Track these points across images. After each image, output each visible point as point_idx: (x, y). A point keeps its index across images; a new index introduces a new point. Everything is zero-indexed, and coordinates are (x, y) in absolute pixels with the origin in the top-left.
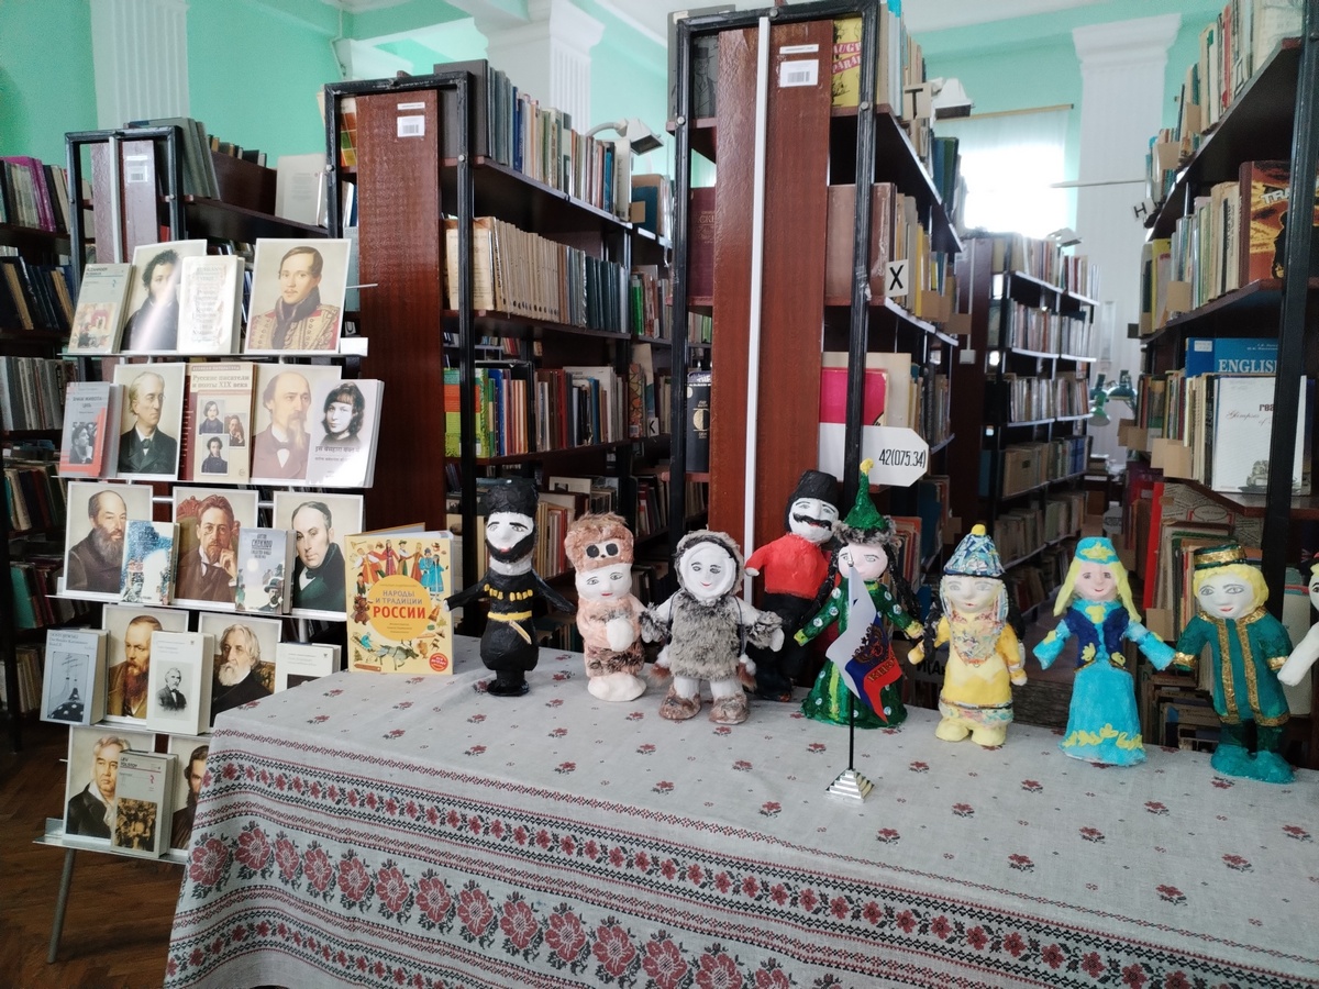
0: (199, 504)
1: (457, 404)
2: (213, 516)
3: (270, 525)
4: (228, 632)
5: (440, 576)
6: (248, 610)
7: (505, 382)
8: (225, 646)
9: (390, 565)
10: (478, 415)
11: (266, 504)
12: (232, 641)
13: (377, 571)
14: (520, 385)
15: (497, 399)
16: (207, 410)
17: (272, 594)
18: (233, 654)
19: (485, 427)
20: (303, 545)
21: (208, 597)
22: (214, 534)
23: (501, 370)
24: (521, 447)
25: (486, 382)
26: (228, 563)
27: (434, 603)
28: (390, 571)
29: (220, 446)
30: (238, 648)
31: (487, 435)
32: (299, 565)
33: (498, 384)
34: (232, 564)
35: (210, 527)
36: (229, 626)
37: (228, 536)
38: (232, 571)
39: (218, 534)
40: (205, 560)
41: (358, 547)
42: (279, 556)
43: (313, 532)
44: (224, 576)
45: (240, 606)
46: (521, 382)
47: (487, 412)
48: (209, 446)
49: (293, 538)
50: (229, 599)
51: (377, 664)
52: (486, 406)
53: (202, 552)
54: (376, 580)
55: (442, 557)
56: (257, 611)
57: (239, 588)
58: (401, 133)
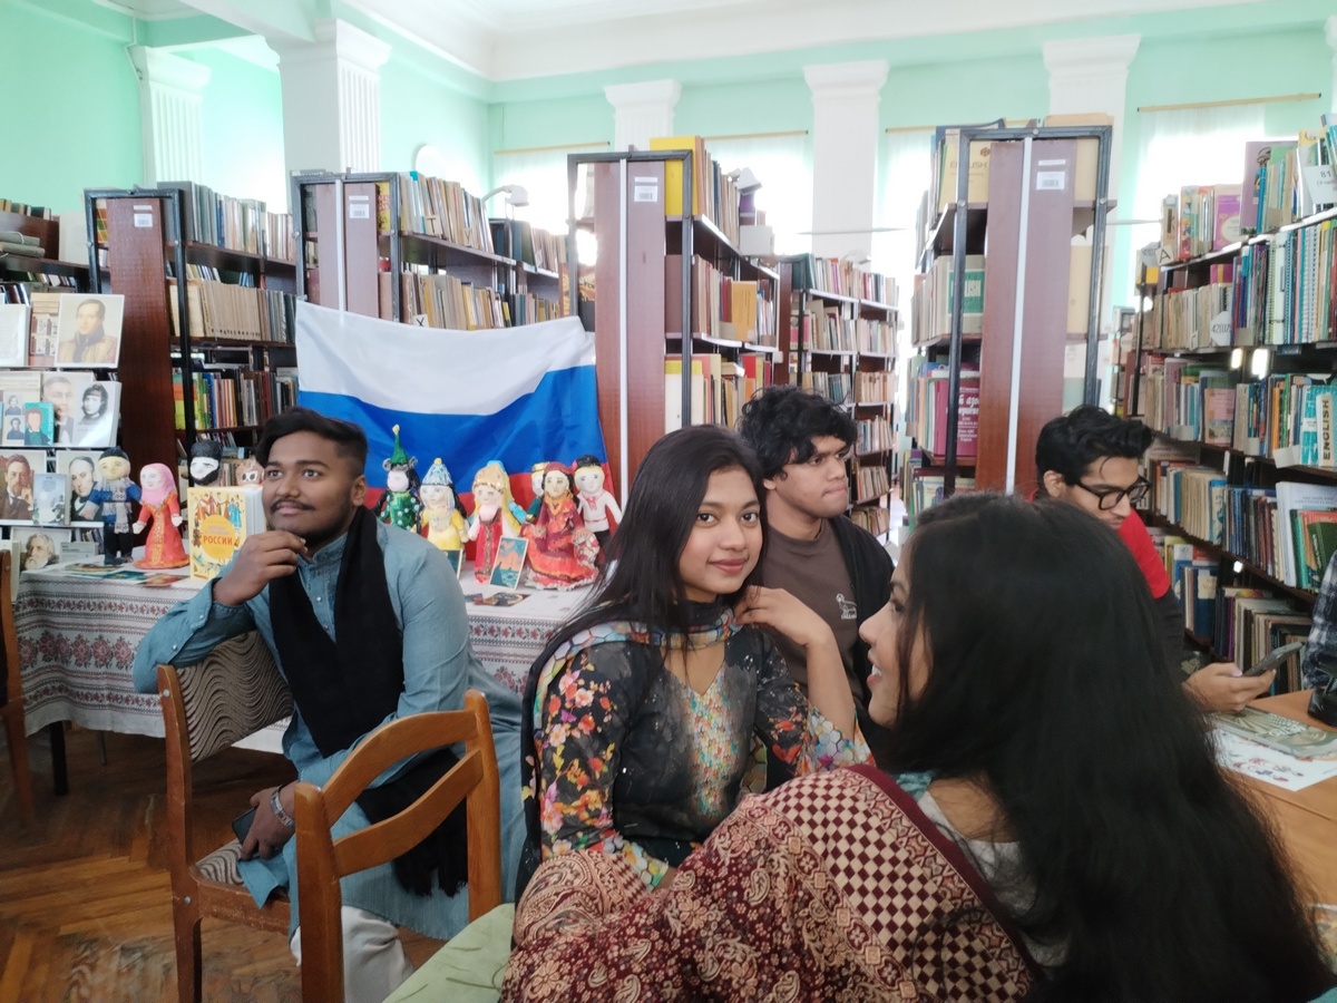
0: (6, 460)
1: (182, 396)
2: (16, 467)
3: (54, 471)
4: (31, 538)
6: (41, 524)
7: (215, 382)
8: (29, 547)
9: (212, 508)
10: (196, 403)
11: (51, 459)
12: (34, 544)
13: (205, 512)
14: (229, 383)
15: (210, 392)
16: (10, 401)
17: (57, 512)
18: (35, 551)
19: (201, 410)
20: (76, 483)
21: (15, 517)
22: (17, 479)
23: (212, 374)
24: (231, 421)
25: (201, 382)
26: (27, 496)
27: (237, 535)
28: (212, 512)
29: (19, 423)
30: (39, 548)
31: (203, 415)
32: (75, 496)
33: (210, 382)
34: (30, 497)
35: (15, 474)
36: (32, 534)
37: (27, 479)
38: (30, 501)
39: (20, 478)
40: (11, 495)
42: (61, 491)
43: (83, 475)
44: (25, 504)
45: (36, 522)
46: (230, 381)
47: (202, 401)
48: (12, 423)
49: (69, 479)
50: (29, 518)
52: (202, 397)
53: (9, 490)
54: (204, 518)
56: (47, 524)
57: (35, 511)
58: (137, 224)
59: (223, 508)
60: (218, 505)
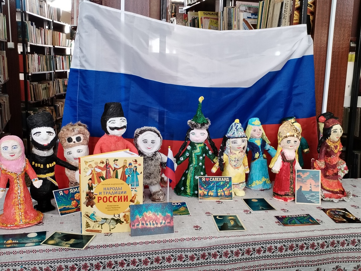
5: (137, 178)
9: (108, 173)
13: (100, 177)
27: (133, 193)
41: (89, 164)
51: (100, 229)
54: (99, 182)
55: (138, 167)
59: (120, 172)
60: (115, 170)
